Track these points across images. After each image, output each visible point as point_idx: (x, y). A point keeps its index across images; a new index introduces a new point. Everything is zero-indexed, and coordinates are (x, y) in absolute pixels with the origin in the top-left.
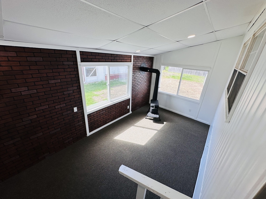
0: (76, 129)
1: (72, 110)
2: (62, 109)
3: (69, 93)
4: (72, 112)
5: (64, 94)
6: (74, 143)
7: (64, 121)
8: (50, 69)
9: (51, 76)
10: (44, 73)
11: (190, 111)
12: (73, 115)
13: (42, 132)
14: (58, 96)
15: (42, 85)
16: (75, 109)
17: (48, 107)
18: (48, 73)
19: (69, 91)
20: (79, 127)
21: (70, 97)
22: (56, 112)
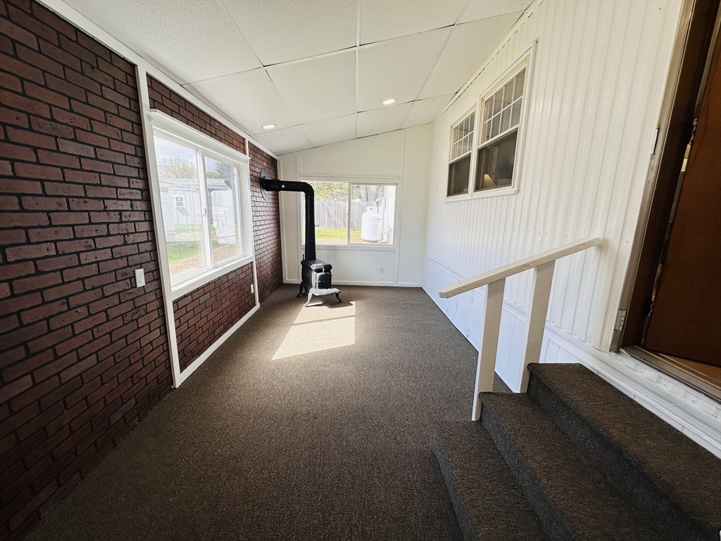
0: (142, 358)
1: (130, 278)
2: (102, 271)
3: (121, 208)
4: (132, 287)
5: (105, 207)
6: (140, 421)
7: (108, 320)
8: (64, 94)
9: (66, 124)
10: (41, 101)
11: (382, 270)
12: (133, 300)
13: (31, 373)
14: (89, 212)
15: (35, 149)
16: (140, 278)
17: (54, 253)
18: (55, 106)
19: (120, 202)
20: (153, 350)
21: (124, 225)
22: (83, 279)
